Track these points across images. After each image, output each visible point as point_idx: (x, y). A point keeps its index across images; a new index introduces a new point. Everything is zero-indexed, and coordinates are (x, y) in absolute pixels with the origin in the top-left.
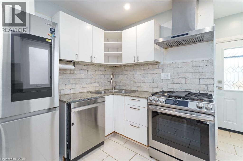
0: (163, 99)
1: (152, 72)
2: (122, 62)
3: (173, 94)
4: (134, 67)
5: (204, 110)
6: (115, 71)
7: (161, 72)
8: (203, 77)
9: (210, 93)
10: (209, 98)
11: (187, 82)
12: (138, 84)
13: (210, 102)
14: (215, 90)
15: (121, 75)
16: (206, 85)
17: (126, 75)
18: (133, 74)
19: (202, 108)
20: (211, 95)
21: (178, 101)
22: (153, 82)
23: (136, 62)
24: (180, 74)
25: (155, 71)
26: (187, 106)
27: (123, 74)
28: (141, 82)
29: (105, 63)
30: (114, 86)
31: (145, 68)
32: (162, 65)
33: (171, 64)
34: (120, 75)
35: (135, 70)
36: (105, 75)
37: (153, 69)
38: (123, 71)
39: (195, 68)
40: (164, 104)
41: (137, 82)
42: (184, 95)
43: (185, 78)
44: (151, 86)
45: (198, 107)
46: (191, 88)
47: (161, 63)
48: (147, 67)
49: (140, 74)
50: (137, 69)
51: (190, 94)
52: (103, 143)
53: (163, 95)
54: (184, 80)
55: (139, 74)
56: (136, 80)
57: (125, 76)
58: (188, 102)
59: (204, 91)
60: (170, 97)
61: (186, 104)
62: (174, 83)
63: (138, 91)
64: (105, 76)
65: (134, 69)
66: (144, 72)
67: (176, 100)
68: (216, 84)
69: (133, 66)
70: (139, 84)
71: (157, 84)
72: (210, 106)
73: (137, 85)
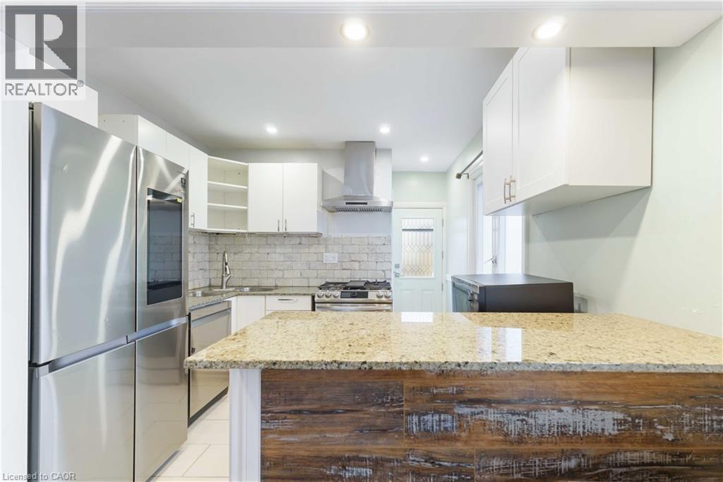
0: (338, 293)
1: (307, 250)
2: (246, 228)
3: (347, 285)
4: (269, 238)
5: (384, 299)
6: (217, 244)
7: (323, 250)
8: (381, 260)
9: (387, 281)
10: (386, 285)
11: (362, 268)
12: (278, 274)
13: (389, 289)
14: (393, 276)
15: (235, 254)
16: (383, 271)
17: (249, 255)
18: (265, 253)
19: (382, 297)
20: (389, 283)
21: (358, 292)
22: (309, 269)
23: (281, 231)
24: (352, 255)
25: (312, 250)
26: (367, 297)
27: (240, 252)
28: (284, 270)
29: (208, 227)
30: (225, 279)
31: (292, 243)
32: (325, 239)
33: (339, 238)
34: (232, 255)
35: (270, 244)
36: (194, 253)
37: (310, 245)
38: (239, 245)
39: (371, 247)
40: (339, 299)
41: (276, 269)
42: (362, 284)
43: (359, 262)
44: (305, 276)
45: (378, 297)
46: (366, 276)
47: (323, 235)
48: (298, 240)
49: (284, 254)
50: (277, 243)
51: (367, 283)
52: (225, 392)
53: (336, 288)
54: (357, 264)
55: (280, 253)
56: (273, 266)
57: (247, 257)
58: (367, 293)
59: (381, 279)
60: (345, 289)
61: (366, 295)
62: (344, 269)
63: (276, 287)
64: (194, 257)
65: (269, 242)
66: (290, 250)
67: (354, 292)
68: (394, 269)
69: (267, 237)
70: (281, 273)
71: (315, 272)
72: (389, 293)
73: (275, 276)
